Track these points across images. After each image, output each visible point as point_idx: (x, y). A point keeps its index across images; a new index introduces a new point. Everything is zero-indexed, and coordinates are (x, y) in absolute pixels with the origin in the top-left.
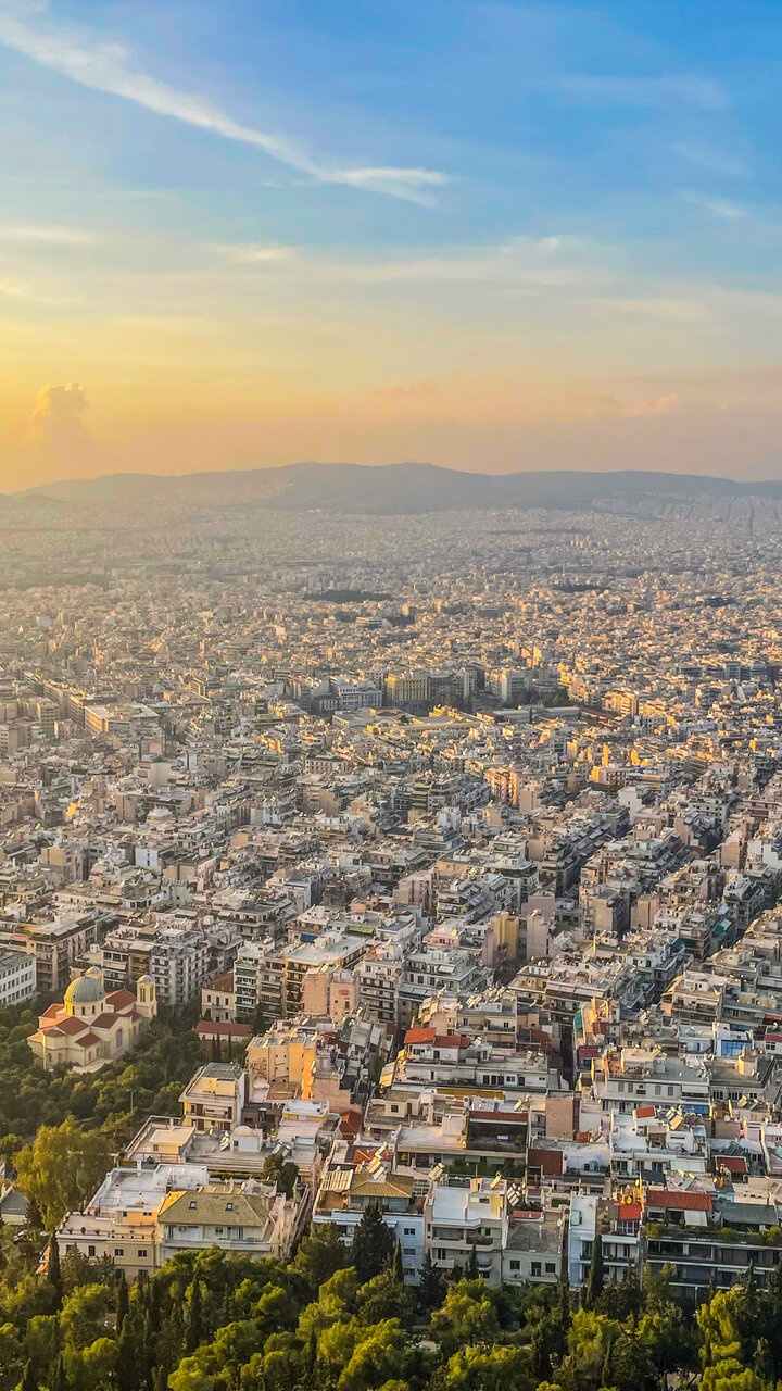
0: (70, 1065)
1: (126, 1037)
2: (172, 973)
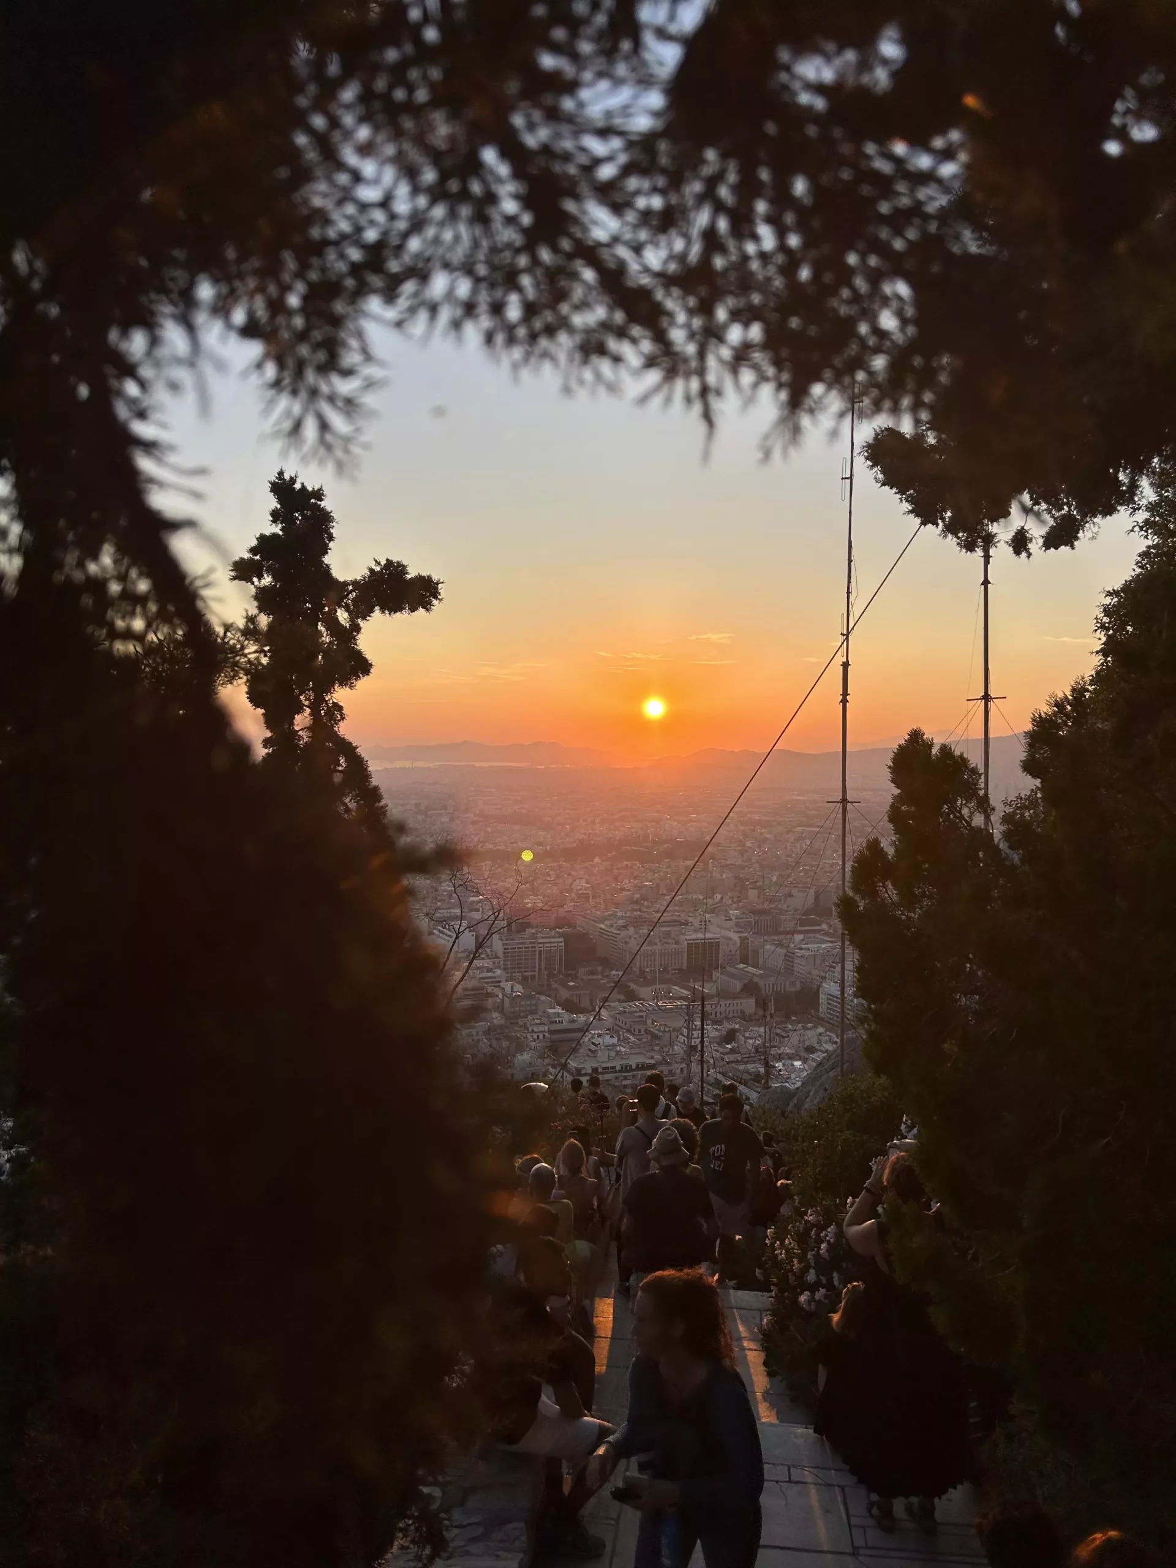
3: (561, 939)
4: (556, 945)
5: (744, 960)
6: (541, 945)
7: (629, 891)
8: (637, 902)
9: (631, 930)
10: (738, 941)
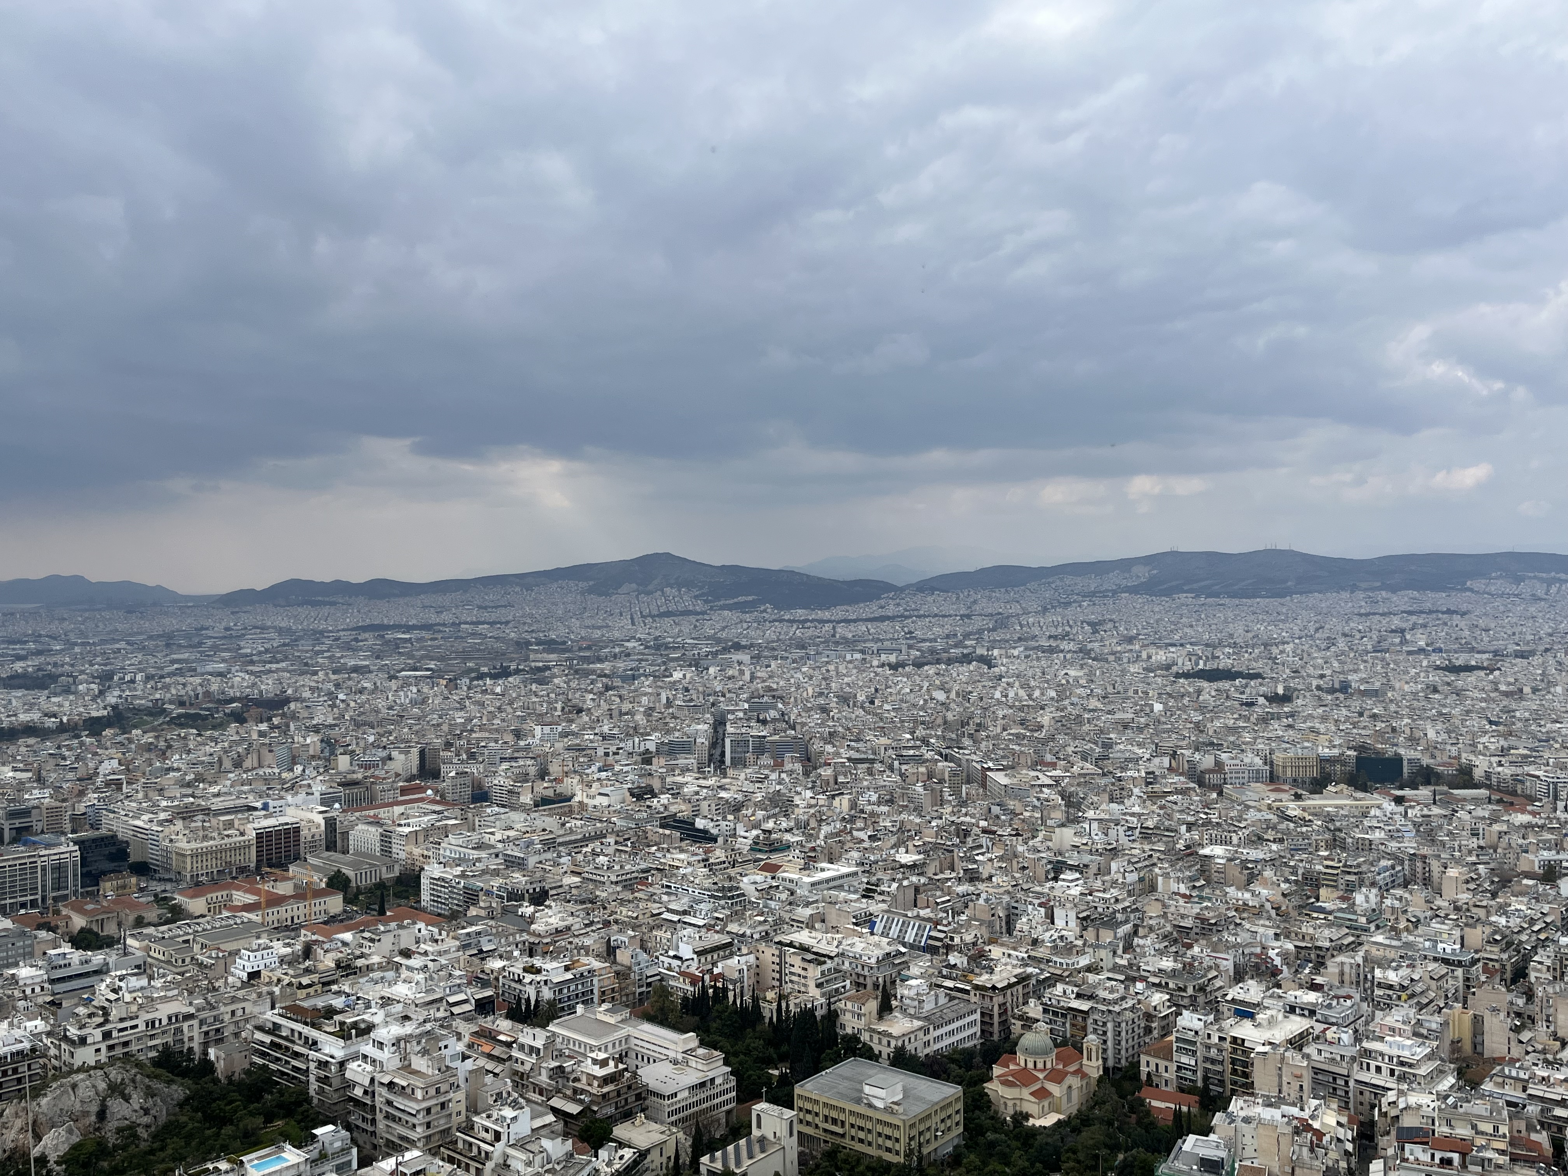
0: (1027, 1116)
1: (1075, 1094)
2: (1110, 1034)
3: (77, 848)
4: (68, 855)
5: (331, 846)
6: (43, 859)
7: (178, 770)
8: (189, 785)
9: (179, 824)
10: (323, 823)
